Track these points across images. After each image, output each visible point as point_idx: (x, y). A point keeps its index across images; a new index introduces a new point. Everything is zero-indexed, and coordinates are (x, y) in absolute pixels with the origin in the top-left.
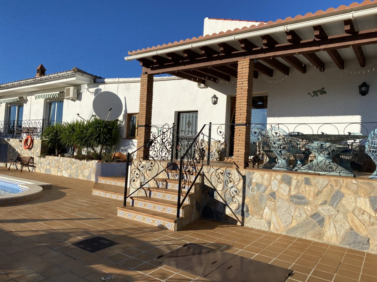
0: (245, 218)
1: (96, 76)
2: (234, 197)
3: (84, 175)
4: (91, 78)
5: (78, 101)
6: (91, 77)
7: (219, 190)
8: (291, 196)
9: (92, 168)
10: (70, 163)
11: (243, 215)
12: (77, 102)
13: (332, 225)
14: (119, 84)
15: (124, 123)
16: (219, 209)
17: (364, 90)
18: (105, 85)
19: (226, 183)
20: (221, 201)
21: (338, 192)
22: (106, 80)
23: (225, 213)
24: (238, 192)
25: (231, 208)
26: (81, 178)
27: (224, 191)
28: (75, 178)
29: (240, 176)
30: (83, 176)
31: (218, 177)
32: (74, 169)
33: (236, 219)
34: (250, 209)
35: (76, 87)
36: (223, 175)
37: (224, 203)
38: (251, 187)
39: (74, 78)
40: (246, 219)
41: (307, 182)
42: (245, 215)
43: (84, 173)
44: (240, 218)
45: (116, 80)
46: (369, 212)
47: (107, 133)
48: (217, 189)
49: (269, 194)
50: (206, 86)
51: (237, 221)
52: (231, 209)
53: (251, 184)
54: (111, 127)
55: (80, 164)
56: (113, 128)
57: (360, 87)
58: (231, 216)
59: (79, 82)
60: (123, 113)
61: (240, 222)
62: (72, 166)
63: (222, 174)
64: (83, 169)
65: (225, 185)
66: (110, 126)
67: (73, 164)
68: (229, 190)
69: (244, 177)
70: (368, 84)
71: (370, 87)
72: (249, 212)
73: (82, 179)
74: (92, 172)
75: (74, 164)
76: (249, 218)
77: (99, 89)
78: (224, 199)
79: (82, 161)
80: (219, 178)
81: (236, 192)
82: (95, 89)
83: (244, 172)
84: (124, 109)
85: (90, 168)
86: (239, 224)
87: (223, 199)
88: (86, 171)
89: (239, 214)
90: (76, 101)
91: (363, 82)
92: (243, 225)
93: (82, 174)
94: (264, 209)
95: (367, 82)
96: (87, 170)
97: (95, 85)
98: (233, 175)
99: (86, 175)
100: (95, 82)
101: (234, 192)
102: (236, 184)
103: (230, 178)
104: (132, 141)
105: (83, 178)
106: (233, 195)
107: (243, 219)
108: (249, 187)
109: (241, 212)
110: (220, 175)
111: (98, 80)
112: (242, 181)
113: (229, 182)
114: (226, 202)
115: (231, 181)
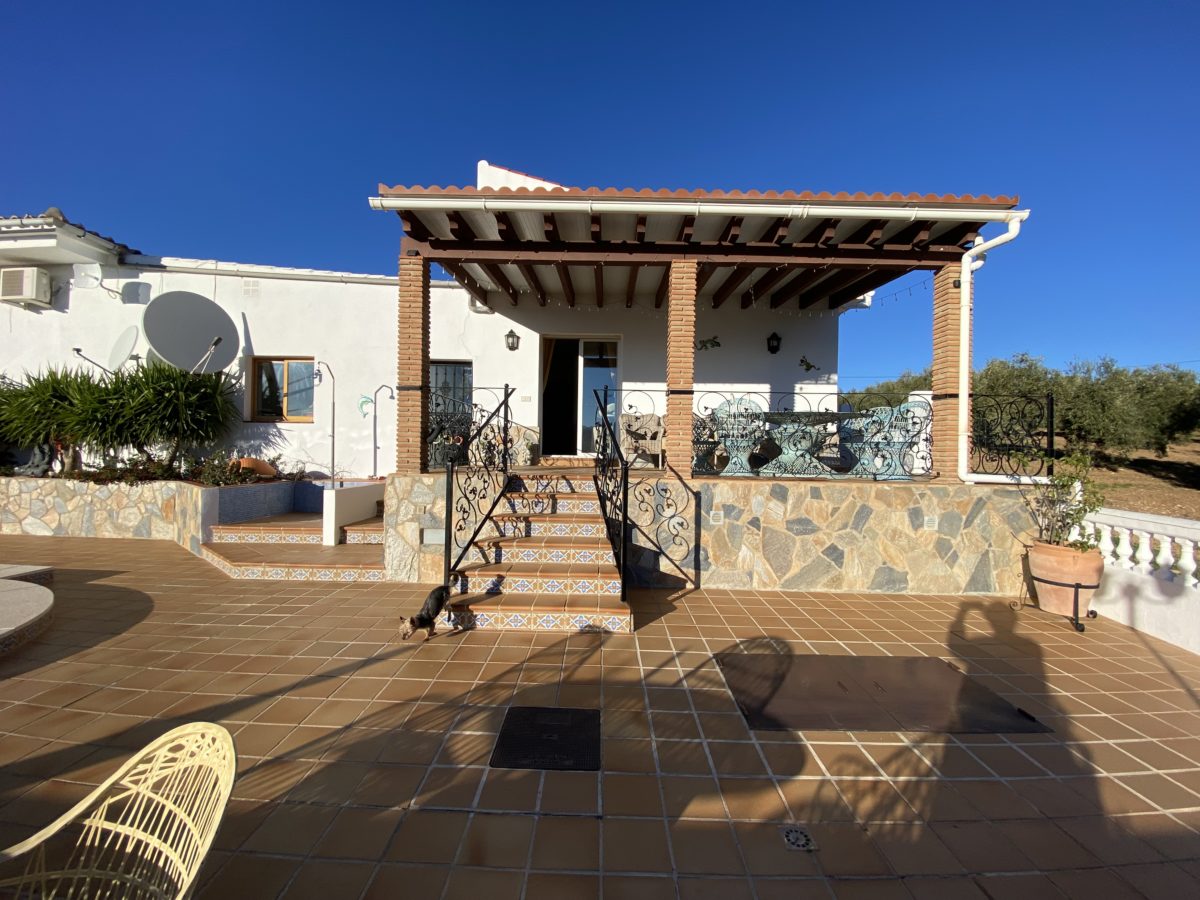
0: (702, 572)
1: (125, 247)
2: (677, 535)
3: (121, 525)
4: (108, 250)
5: (54, 312)
6: (110, 246)
7: (645, 524)
8: (788, 522)
9: (155, 503)
10: (55, 494)
11: (697, 567)
12: (50, 315)
13: (857, 561)
14: (218, 277)
15: (243, 381)
16: (645, 563)
17: (774, 345)
18: (165, 275)
19: (658, 512)
20: (649, 546)
21: (864, 507)
22: (166, 261)
23: (658, 570)
24: (685, 524)
25: (671, 557)
26: (108, 533)
27: (655, 527)
28: (83, 535)
29: (690, 494)
30: (118, 527)
31: (640, 498)
32: (74, 510)
33: (683, 577)
34: (711, 554)
35: (45, 271)
36: (652, 493)
37: (654, 548)
38: (712, 513)
39: (52, 243)
40: (704, 575)
41: (816, 494)
42: (702, 567)
43: (120, 521)
44: (691, 572)
45: (210, 264)
46: (907, 532)
47: (198, 407)
48: (639, 523)
49: (749, 523)
50: (492, 310)
51: (685, 581)
52: (671, 560)
53: (712, 506)
54: (209, 391)
55: (100, 495)
56: (215, 391)
57: (769, 340)
58: (673, 574)
59: (65, 256)
60: (240, 354)
61: (691, 581)
62: (66, 501)
63: (648, 492)
64: (115, 508)
65: (657, 514)
66: (206, 387)
67: (69, 497)
68: (666, 523)
69: (697, 495)
70: (779, 336)
71: (783, 341)
72: (710, 560)
73: (115, 536)
74: (157, 516)
75: (74, 497)
76: (710, 572)
77: (139, 284)
78: (656, 542)
79: (110, 485)
80: (642, 502)
81: (681, 525)
82: (123, 282)
83: (696, 484)
84: (242, 343)
85: (145, 503)
86: (689, 586)
87: (652, 542)
88: (130, 514)
89: (688, 567)
90: (43, 312)
91: (772, 333)
92: (697, 587)
93: (112, 523)
94: (739, 549)
95: (777, 332)
96: (135, 510)
97: (122, 269)
98: (674, 493)
99: (131, 524)
100: (122, 262)
101: (677, 526)
102: (680, 510)
103: (668, 498)
104: (276, 427)
105: (119, 534)
106: (675, 533)
107: (698, 575)
108: (708, 513)
109: (693, 563)
110: (646, 495)
111: (131, 258)
112: (693, 502)
113: (665, 507)
114: (660, 548)
115: (669, 506)
